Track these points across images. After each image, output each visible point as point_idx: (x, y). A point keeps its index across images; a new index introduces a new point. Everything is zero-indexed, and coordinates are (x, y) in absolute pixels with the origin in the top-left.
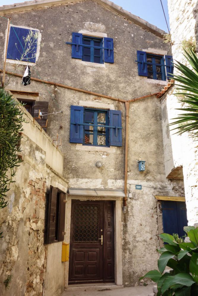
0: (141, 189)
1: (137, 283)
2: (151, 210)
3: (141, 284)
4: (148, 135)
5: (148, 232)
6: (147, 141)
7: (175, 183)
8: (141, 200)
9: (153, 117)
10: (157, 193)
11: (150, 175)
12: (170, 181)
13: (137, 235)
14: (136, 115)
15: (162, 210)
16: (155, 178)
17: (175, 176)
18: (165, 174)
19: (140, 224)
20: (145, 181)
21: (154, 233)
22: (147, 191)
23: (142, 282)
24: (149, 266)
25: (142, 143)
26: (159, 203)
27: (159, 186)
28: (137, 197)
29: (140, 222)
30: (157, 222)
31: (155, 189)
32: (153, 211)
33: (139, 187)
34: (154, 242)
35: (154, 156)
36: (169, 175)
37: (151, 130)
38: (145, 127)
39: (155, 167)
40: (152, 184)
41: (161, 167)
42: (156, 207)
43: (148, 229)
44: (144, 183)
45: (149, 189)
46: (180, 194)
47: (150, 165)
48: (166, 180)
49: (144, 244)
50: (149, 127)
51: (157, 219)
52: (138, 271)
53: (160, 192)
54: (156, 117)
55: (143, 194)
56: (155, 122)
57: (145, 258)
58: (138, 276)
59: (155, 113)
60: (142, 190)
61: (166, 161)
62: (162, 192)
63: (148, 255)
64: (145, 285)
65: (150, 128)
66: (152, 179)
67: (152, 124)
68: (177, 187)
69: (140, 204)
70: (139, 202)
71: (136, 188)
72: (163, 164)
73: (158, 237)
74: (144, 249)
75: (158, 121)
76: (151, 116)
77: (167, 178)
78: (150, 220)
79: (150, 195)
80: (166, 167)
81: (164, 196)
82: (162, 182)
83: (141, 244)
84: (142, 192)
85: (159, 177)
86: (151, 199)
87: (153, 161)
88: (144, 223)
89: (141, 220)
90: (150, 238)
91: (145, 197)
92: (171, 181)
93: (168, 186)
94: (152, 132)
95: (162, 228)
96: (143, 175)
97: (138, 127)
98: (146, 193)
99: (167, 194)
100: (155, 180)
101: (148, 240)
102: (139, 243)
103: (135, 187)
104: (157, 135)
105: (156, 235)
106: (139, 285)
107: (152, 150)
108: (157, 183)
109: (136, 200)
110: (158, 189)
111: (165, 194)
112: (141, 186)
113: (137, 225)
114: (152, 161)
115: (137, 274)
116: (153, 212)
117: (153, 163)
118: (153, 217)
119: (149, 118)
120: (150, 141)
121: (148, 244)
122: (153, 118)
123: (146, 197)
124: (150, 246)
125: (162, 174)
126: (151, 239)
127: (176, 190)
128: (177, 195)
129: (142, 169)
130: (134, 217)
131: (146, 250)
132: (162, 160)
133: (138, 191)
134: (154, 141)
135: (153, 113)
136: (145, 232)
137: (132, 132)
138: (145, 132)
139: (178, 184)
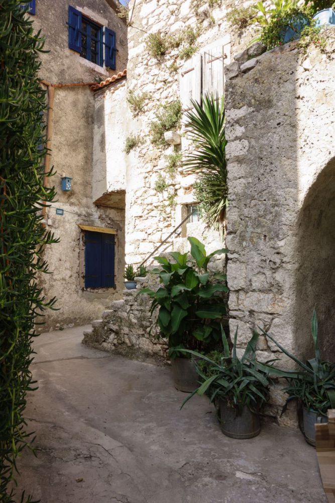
0: (62, 214)
1: (52, 328)
2: (72, 243)
3: (57, 329)
4: (76, 143)
5: (67, 269)
6: (74, 150)
7: (102, 211)
8: (62, 229)
9: (84, 117)
10: (82, 221)
11: (74, 197)
12: (96, 208)
13: (55, 272)
14: (61, 110)
15: (85, 243)
16: (80, 202)
17: (103, 202)
18: (91, 198)
19: (59, 259)
20: (68, 204)
21: (75, 270)
22: (70, 218)
23: (57, 327)
24: (67, 308)
25: (67, 152)
26: (82, 235)
27: (84, 213)
28: (57, 225)
29: (59, 256)
30: (79, 256)
31: (79, 215)
32: (75, 243)
33: (60, 212)
34: (74, 281)
35: (81, 173)
36: (98, 200)
37: (79, 135)
38: (72, 129)
39: (81, 188)
40: (76, 209)
41: (88, 189)
42: (79, 239)
43: (68, 265)
44: (66, 207)
45: (73, 216)
46: (107, 224)
47: (75, 183)
48: (93, 206)
49: (62, 283)
50: (77, 131)
51: (79, 253)
52: (54, 314)
53: (84, 220)
54: (88, 118)
55: (64, 222)
56: (86, 124)
57: (63, 299)
58: (53, 320)
59: (87, 112)
60: (64, 216)
61: (95, 181)
62: (87, 221)
63: (66, 296)
64: (61, 329)
65: (78, 133)
66: (77, 202)
67: (82, 127)
68: (104, 216)
69: (61, 233)
70: (59, 232)
71: (57, 213)
72: (90, 184)
73: (78, 274)
74: (62, 288)
75: (89, 124)
76: (81, 116)
77: (93, 203)
78: (71, 255)
79: (73, 224)
80: (94, 189)
81: (89, 225)
82: (88, 207)
83: (59, 283)
84: (64, 218)
85: (84, 201)
86: (74, 228)
87: (80, 179)
88: (63, 258)
89: (60, 254)
90: (69, 275)
91: (66, 225)
92: (98, 208)
93: (94, 213)
94: (81, 138)
95: (84, 264)
96: (66, 197)
97: (64, 128)
98: (68, 220)
99: (92, 223)
100: (80, 204)
101: (67, 278)
102: (57, 281)
103: (55, 212)
104: (87, 144)
105: (77, 273)
106: (54, 330)
107: (79, 164)
108: (82, 209)
109: (56, 228)
110: (82, 216)
111: (90, 223)
112: (63, 210)
113: (56, 260)
114: (78, 178)
115: (52, 318)
116: (75, 245)
117: (79, 182)
118: (74, 251)
119: (79, 117)
120: (77, 151)
121: (67, 283)
122: (83, 119)
123: (68, 226)
124: (69, 285)
125: (88, 197)
126: (71, 276)
127: (103, 220)
128: (103, 225)
129: (67, 188)
130: (52, 250)
131: (65, 290)
132: (90, 180)
133: (59, 217)
134: (82, 151)
135: (84, 111)
136: (64, 269)
137: (56, 134)
138: (72, 137)
139: (105, 212)
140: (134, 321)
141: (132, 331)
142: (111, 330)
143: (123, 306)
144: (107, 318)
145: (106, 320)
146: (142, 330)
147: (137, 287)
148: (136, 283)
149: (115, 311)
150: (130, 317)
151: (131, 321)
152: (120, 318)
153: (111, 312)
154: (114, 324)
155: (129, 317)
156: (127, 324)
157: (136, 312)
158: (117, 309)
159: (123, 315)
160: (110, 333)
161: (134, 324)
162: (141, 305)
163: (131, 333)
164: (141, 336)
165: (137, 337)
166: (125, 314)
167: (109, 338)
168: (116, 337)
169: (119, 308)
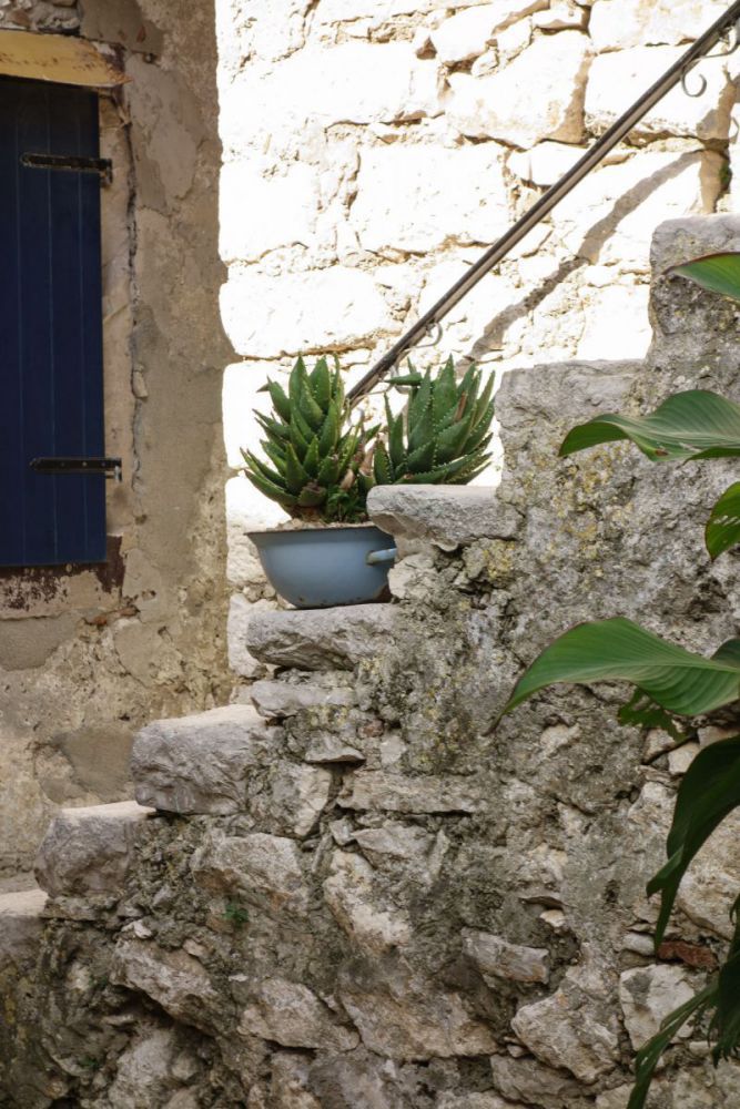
140: (380, 923)
141: (351, 1026)
142: (138, 1002)
143: (256, 771)
144: (93, 880)
145: (76, 906)
146: (460, 1018)
147: (397, 581)
148: (388, 542)
149: (169, 817)
150: (334, 884)
151: (341, 925)
152: (228, 889)
153: (129, 829)
154: (166, 947)
155: (317, 881)
156: (302, 953)
157: (399, 840)
158: (187, 802)
159: (257, 859)
160: (128, 1030)
161: (373, 956)
162: (445, 766)
163: (348, 1041)
164: (451, 1073)
165: (409, 1081)
166: (278, 857)
167: (112, 1075)
168: (183, 1070)
169: (207, 794)
